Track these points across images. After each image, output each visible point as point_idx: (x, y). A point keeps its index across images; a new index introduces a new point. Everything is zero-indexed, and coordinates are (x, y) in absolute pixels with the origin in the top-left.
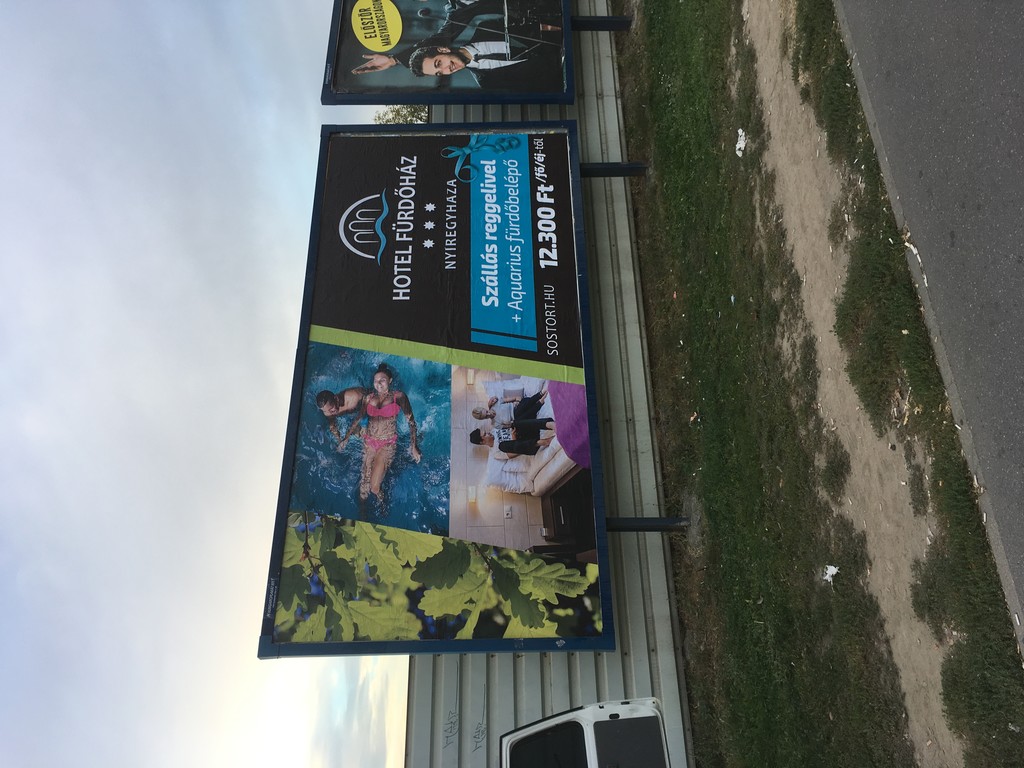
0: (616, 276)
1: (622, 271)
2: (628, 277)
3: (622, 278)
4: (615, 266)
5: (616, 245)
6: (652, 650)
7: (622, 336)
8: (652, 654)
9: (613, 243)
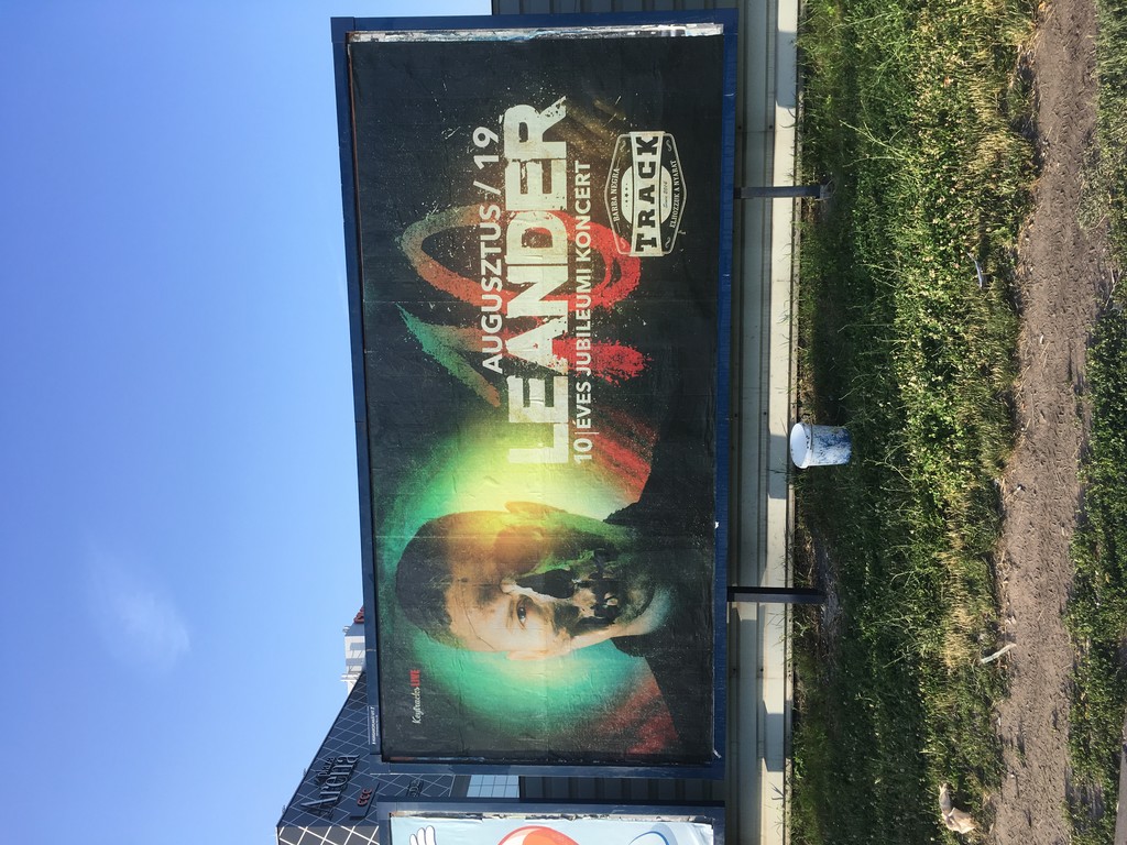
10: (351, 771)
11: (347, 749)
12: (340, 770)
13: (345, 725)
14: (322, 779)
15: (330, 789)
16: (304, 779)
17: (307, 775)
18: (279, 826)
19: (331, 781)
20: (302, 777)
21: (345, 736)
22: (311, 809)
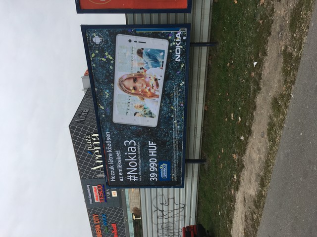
10: (88, 113)
11: (86, 108)
12: (84, 112)
13: (85, 102)
14: (80, 115)
15: (82, 117)
17: (76, 114)
18: (69, 126)
19: (82, 115)
21: (85, 104)
22: (77, 122)
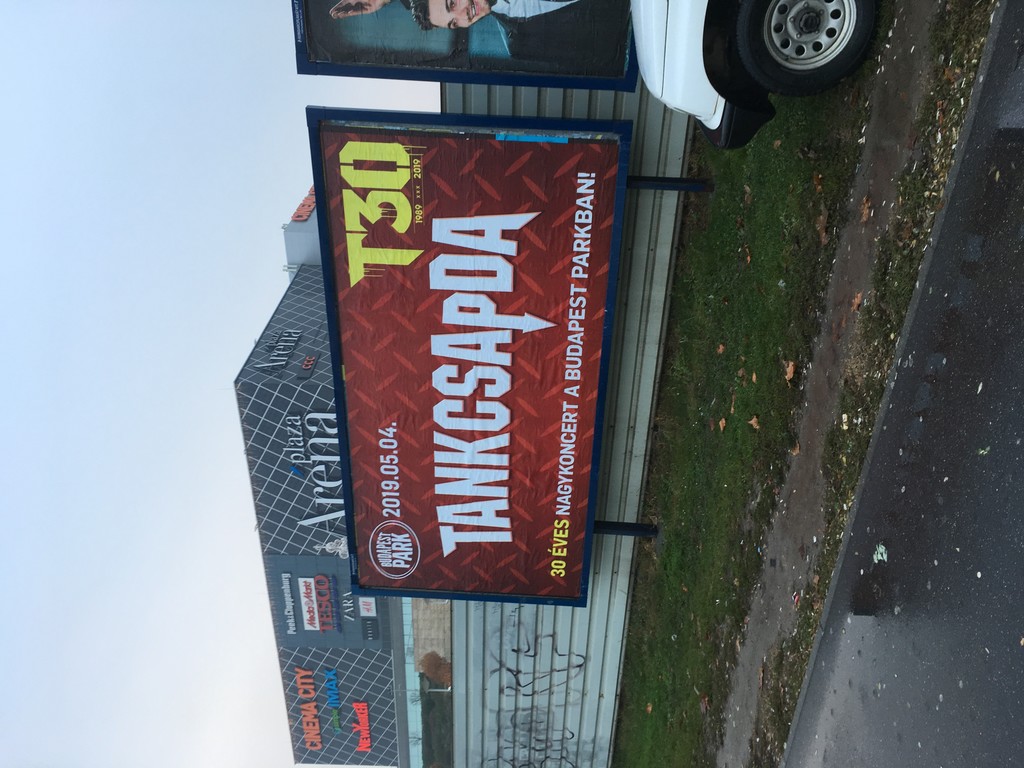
0: (647, 287)
1: (654, 285)
2: (659, 294)
3: (653, 293)
4: (649, 276)
5: (654, 250)
6: (614, 572)
7: (640, 352)
8: (615, 575)
9: (652, 247)
10: (296, 342)
11: (292, 326)
12: (286, 341)
13: (289, 306)
14: (271, 348)
15: (279, 355)
16: (256, 347)
17: (258, 344)
18: (236, 382)
19: (279, 350)
20: (254, 345)
21: (290, 316)
